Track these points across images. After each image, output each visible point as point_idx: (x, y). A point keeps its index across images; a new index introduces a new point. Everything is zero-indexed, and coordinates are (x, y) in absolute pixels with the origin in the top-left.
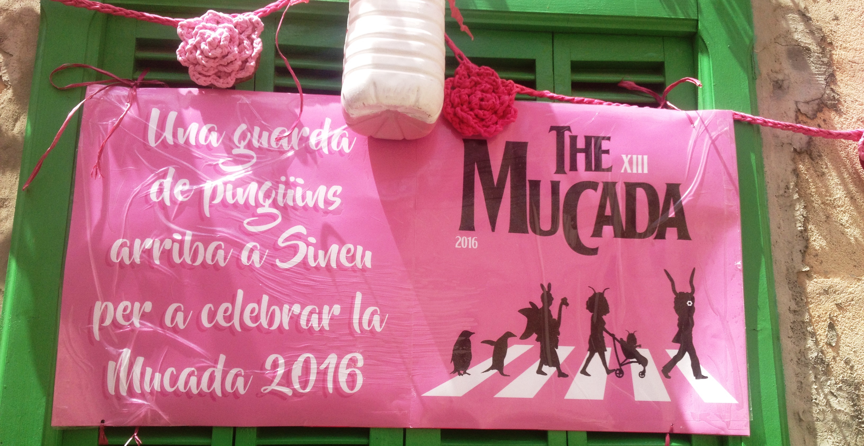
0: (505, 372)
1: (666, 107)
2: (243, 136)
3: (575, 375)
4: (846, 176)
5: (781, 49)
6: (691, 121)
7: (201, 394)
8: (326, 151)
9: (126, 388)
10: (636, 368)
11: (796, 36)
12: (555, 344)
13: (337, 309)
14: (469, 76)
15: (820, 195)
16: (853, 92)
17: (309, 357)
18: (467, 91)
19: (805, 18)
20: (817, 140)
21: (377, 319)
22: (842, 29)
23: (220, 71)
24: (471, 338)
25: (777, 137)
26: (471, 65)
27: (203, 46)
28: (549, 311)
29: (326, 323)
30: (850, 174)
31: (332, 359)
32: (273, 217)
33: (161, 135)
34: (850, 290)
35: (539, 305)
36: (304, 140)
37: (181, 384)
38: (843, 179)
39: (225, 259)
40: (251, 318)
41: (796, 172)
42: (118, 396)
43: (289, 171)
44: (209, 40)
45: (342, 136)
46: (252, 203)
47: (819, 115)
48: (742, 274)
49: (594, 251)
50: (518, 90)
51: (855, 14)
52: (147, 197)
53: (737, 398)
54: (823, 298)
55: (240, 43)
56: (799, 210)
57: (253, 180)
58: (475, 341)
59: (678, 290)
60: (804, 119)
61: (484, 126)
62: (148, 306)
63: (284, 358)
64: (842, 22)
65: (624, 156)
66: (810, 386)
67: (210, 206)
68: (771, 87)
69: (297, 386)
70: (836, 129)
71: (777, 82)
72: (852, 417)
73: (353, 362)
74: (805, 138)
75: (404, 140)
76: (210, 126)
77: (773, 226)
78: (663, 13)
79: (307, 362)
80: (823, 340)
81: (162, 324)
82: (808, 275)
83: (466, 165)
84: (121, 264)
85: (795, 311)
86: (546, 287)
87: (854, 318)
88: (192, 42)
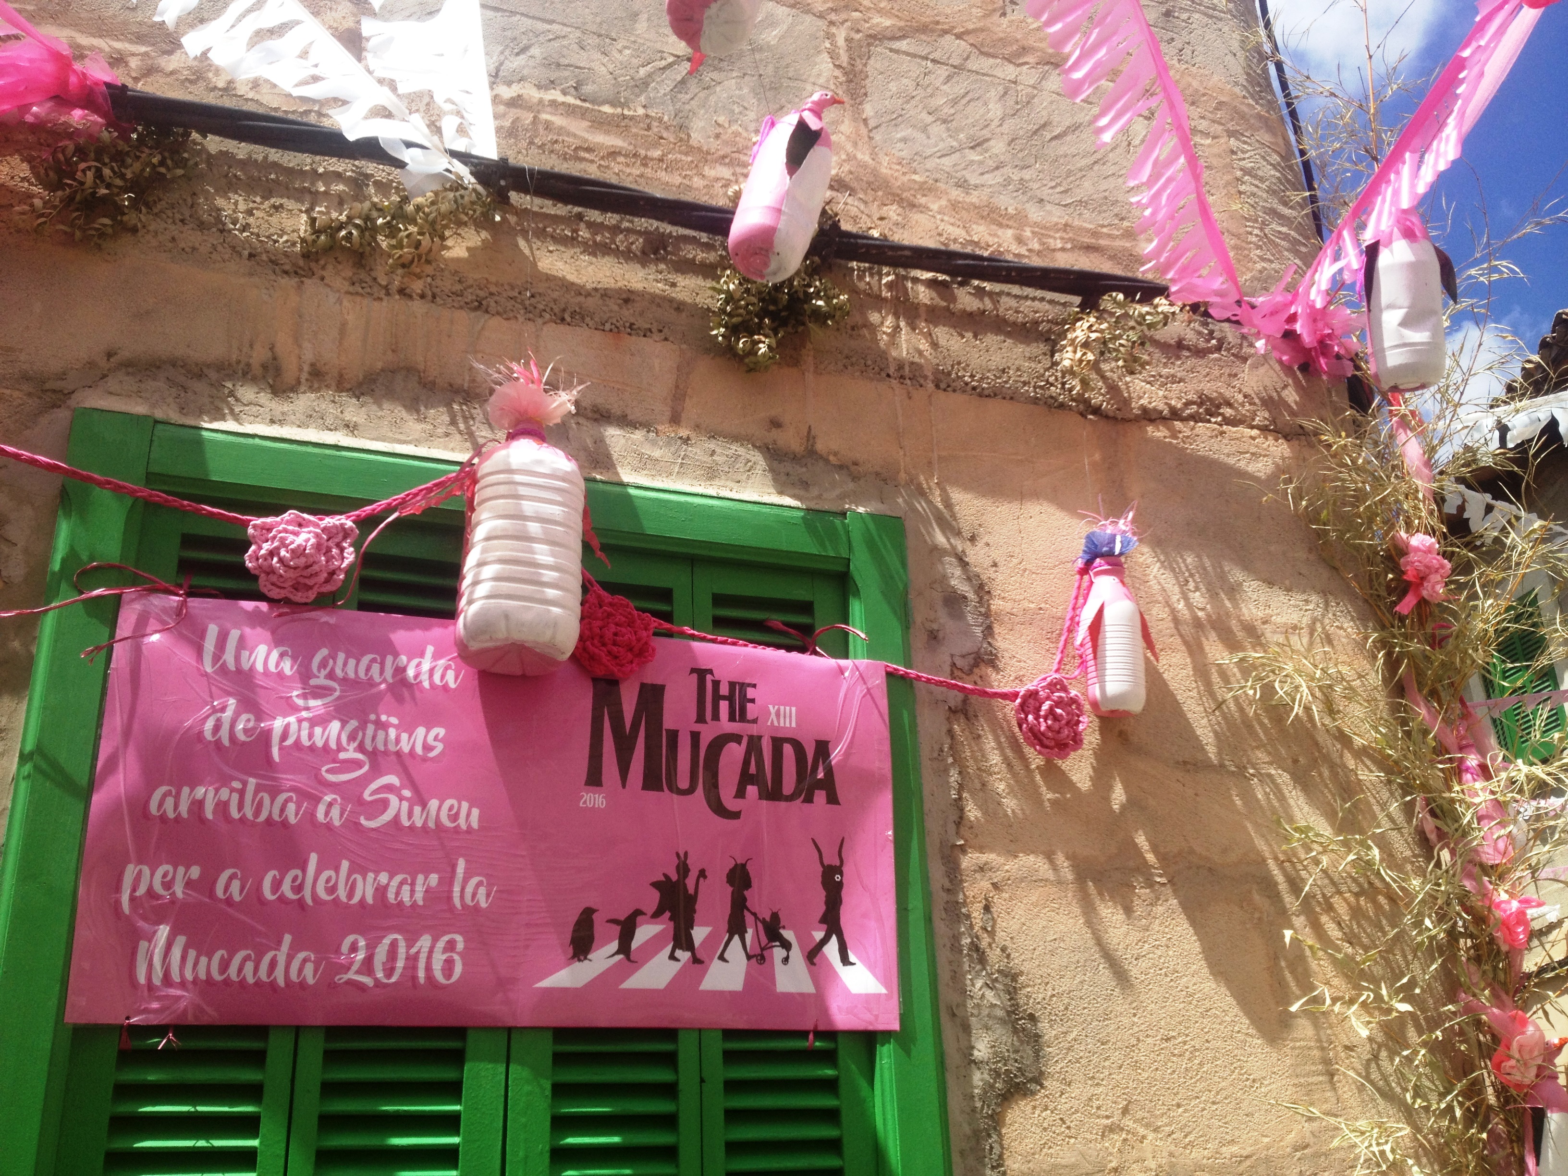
0: (632, 958)
1: (816, 653)
2: (323, 664)
3: (711, 960)
4: (1003, 740)
5: (937, 596)
6: (841, 671)
7: (258, 984)
8: (426, 684)
9: (161, 975)
10: (778, 953)
11: (953, 582)
12: (690, 925)
13: (434, 879)
14: (601, 607)
15: (976, 760)
16: (1011, 647)
17: (396, 940)
18: (599, 623)
19: (963, 563)
20: (973, 698)
21: (482, 891)
22: (1000, 577)
23: (298, 583)
24: (594, 916)
25: (932, 693)
26: (602, 592)
27: (283, 553)
28: (685, 885)
29: (419, 896)
30: (1007, 737)
31: (425, 942)
32: (358, 764)
33: (220, 658)
34: (1007, 867)
35: (674, 877)
36: (400, 671)
37: (233, 971)
38: (999, 743)
39: (297, 814)
40: (326, 889)
41: (950, 733)
42: (150, 986)
43: (381, 708)
44: (292, 546)
45: (447, 668)
46: (333, 745)
47: (976, 670)
48: (892, 845)
49: (736, 815)
50: (656, 624)
51: (1015, 561)
52: (201, 732)
53: (886, 988)
54: (978, 876)
55: (329, 550)
56: (954, 776)
57: (334, 718)
58: (598, 919)
59: (826, 863)
60: (959, 673)
61: (617, 664)
62: (195, 872)
63: (366, 940)
64: (1001, 569)
65: (771, 707)
66: (964, 976)
67: (281, 748)
68: (926, 637)
69: (380, 975)
70: (992, 687)
71: (932, 632)
72: (1008, 1012)
73: (451, 946)
74: (960, 696)
75: (524, 677)
76: (282, 649)
77: (926, 792)
78: (813, 549)
79: (394, 945)
80: (978, 923)
81: (212, 893)
82: (963, 849)
83: (594, 709)
84: (163, 818)
85: (948, 890)
86: (682, 855)
87: (1011, 899)
88: (266, 546)
